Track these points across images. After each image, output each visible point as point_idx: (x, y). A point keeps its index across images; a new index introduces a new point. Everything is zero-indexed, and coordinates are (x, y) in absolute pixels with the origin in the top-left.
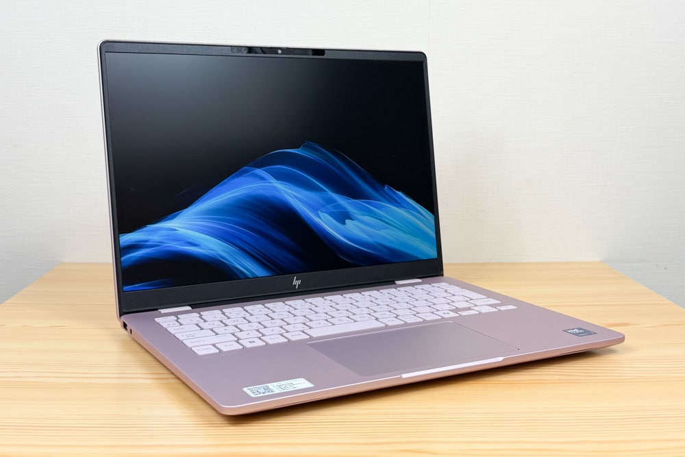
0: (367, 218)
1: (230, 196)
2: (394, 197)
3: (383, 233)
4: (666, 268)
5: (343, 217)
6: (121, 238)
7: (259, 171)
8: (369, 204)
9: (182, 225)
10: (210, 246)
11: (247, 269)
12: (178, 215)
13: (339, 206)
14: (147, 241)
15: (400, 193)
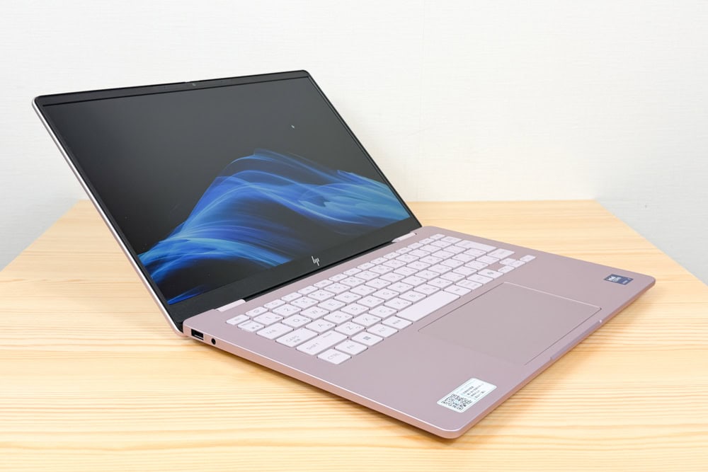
0: (338, 198)
1: (218, 203)
2: (348, 177)
3: (357, 206)
4: (646, 206)
5: (321, 201)
6: (140, 258)
7: (231, 178)
8: (336, 187)
9: (192, 235)
10: (224, 247)
11: (269, 260)
12: (182, 227)
13: (311, 193)
14: (166, 256)
15: (351, 174)
